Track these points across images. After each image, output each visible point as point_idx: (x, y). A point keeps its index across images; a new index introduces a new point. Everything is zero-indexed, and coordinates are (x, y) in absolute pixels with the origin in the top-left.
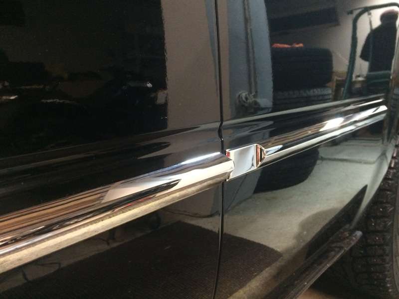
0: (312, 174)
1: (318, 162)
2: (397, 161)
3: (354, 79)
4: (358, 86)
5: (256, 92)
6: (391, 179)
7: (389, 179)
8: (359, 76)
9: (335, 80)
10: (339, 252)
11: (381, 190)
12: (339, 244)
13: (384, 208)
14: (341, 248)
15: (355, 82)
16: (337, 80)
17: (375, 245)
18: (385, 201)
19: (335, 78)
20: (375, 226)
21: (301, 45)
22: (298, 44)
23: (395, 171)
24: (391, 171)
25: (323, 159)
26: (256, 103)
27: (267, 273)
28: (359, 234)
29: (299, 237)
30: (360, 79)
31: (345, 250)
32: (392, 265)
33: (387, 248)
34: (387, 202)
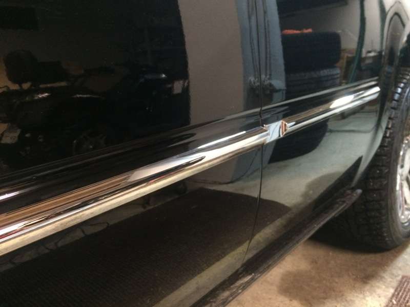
0: (320, 145)
1: (327, 134)
2: (391, 131)
3: (364, 55)
4: (368, 61)
5: (270, 75)
6: (386, 147)
7: (385, 146)
8: (370, 52)
9: (345, 57)
10: (342, 205)
11: (377, 155)
12: (343, 199)
13: (381, 170)
14: (344, 202)
15: (366, 58)
16: (348, 57)
17: (373, 201)
18: (381, 164)
19: (345, 55)
20: (373, 185)
21: (310, 30)
22: (307, 29)
23: (390, 139)
24: (387, 140)
25: (331, 131)
26: (271, 85)
27: (279, 222)
28: (359, 191)
29: (305, 195)
30: (372, 54)
31: (347, 204)
32: (388, 217)
33: (383, 203)
34: (383, 166)
